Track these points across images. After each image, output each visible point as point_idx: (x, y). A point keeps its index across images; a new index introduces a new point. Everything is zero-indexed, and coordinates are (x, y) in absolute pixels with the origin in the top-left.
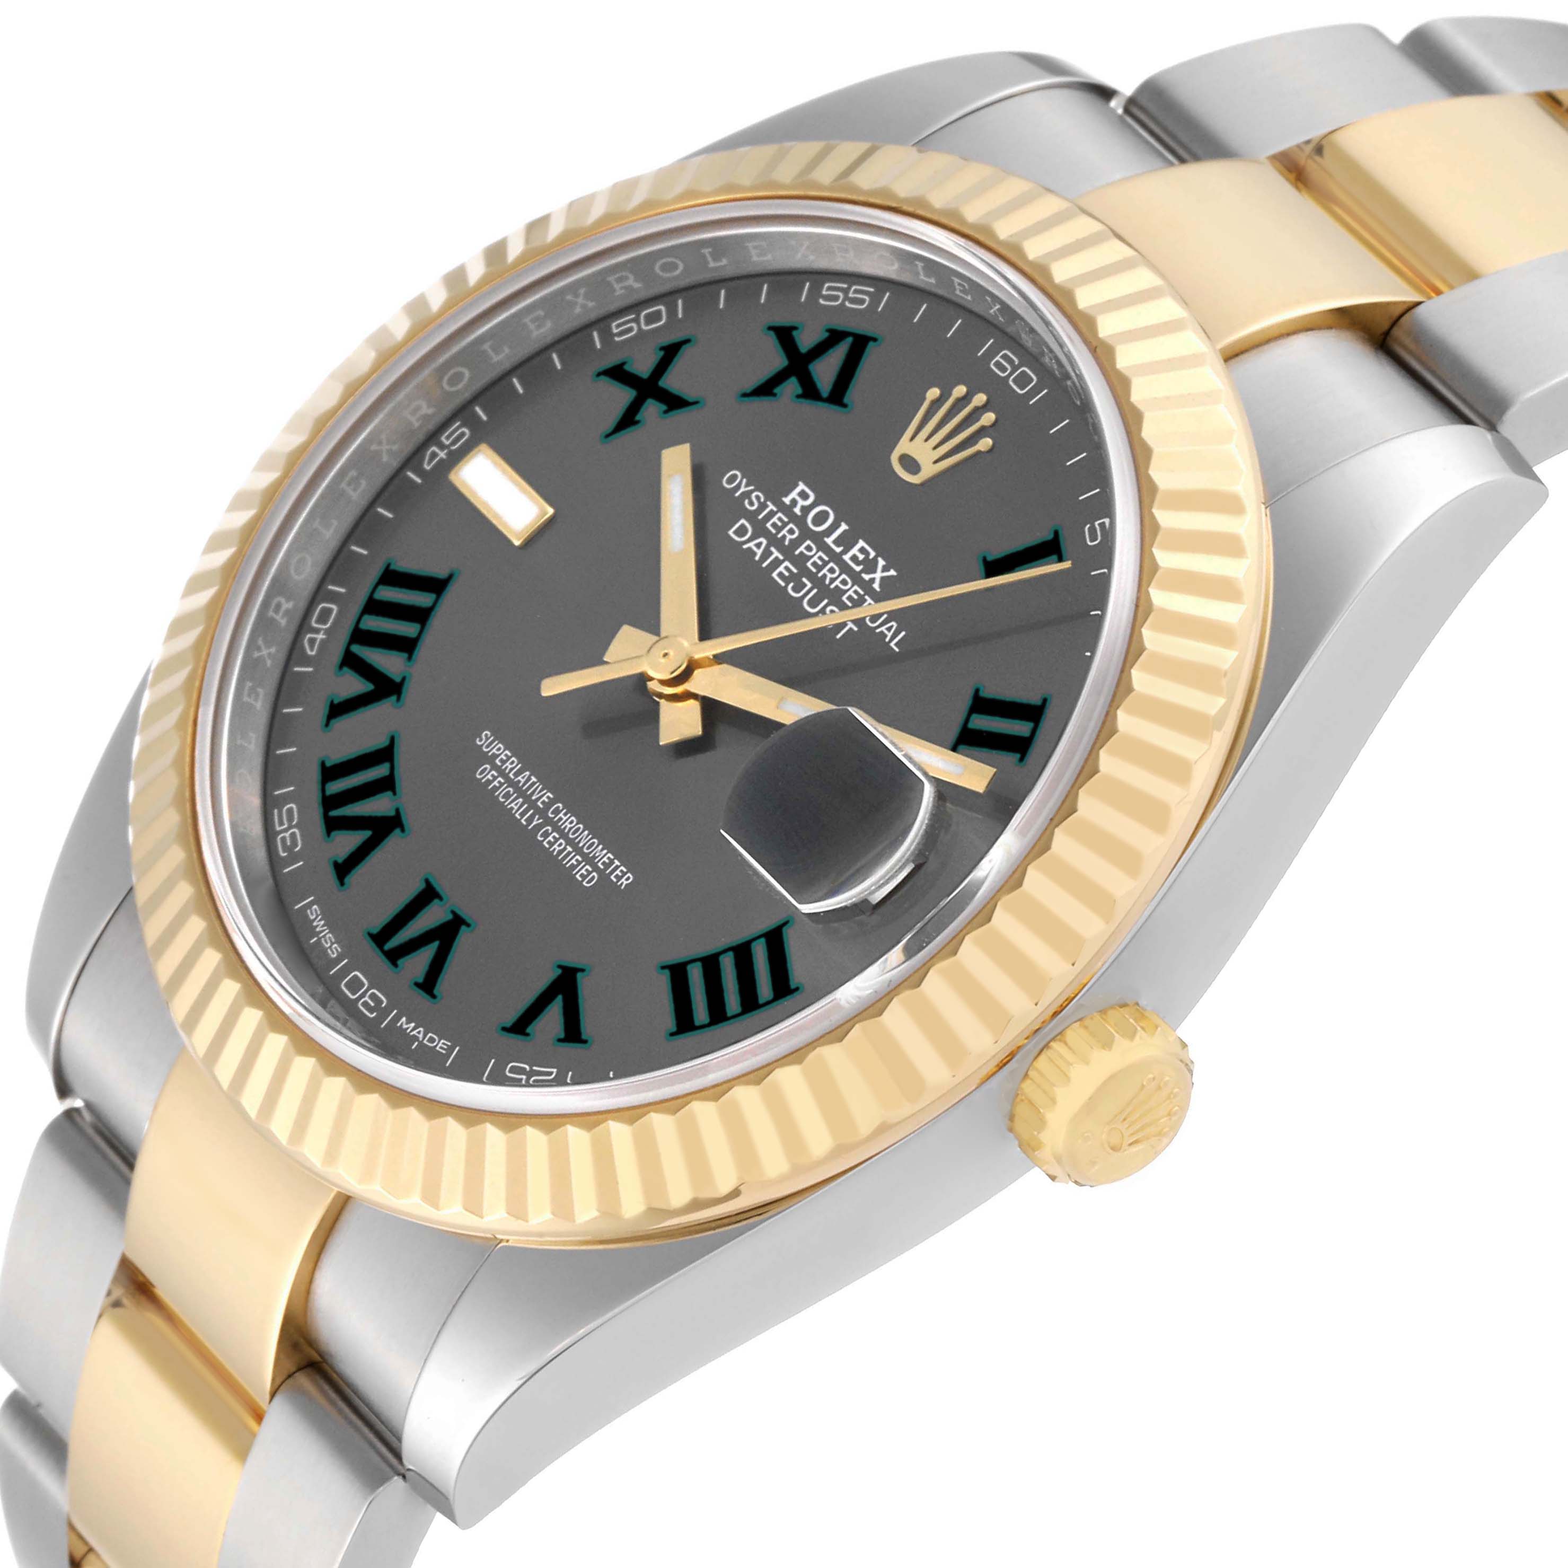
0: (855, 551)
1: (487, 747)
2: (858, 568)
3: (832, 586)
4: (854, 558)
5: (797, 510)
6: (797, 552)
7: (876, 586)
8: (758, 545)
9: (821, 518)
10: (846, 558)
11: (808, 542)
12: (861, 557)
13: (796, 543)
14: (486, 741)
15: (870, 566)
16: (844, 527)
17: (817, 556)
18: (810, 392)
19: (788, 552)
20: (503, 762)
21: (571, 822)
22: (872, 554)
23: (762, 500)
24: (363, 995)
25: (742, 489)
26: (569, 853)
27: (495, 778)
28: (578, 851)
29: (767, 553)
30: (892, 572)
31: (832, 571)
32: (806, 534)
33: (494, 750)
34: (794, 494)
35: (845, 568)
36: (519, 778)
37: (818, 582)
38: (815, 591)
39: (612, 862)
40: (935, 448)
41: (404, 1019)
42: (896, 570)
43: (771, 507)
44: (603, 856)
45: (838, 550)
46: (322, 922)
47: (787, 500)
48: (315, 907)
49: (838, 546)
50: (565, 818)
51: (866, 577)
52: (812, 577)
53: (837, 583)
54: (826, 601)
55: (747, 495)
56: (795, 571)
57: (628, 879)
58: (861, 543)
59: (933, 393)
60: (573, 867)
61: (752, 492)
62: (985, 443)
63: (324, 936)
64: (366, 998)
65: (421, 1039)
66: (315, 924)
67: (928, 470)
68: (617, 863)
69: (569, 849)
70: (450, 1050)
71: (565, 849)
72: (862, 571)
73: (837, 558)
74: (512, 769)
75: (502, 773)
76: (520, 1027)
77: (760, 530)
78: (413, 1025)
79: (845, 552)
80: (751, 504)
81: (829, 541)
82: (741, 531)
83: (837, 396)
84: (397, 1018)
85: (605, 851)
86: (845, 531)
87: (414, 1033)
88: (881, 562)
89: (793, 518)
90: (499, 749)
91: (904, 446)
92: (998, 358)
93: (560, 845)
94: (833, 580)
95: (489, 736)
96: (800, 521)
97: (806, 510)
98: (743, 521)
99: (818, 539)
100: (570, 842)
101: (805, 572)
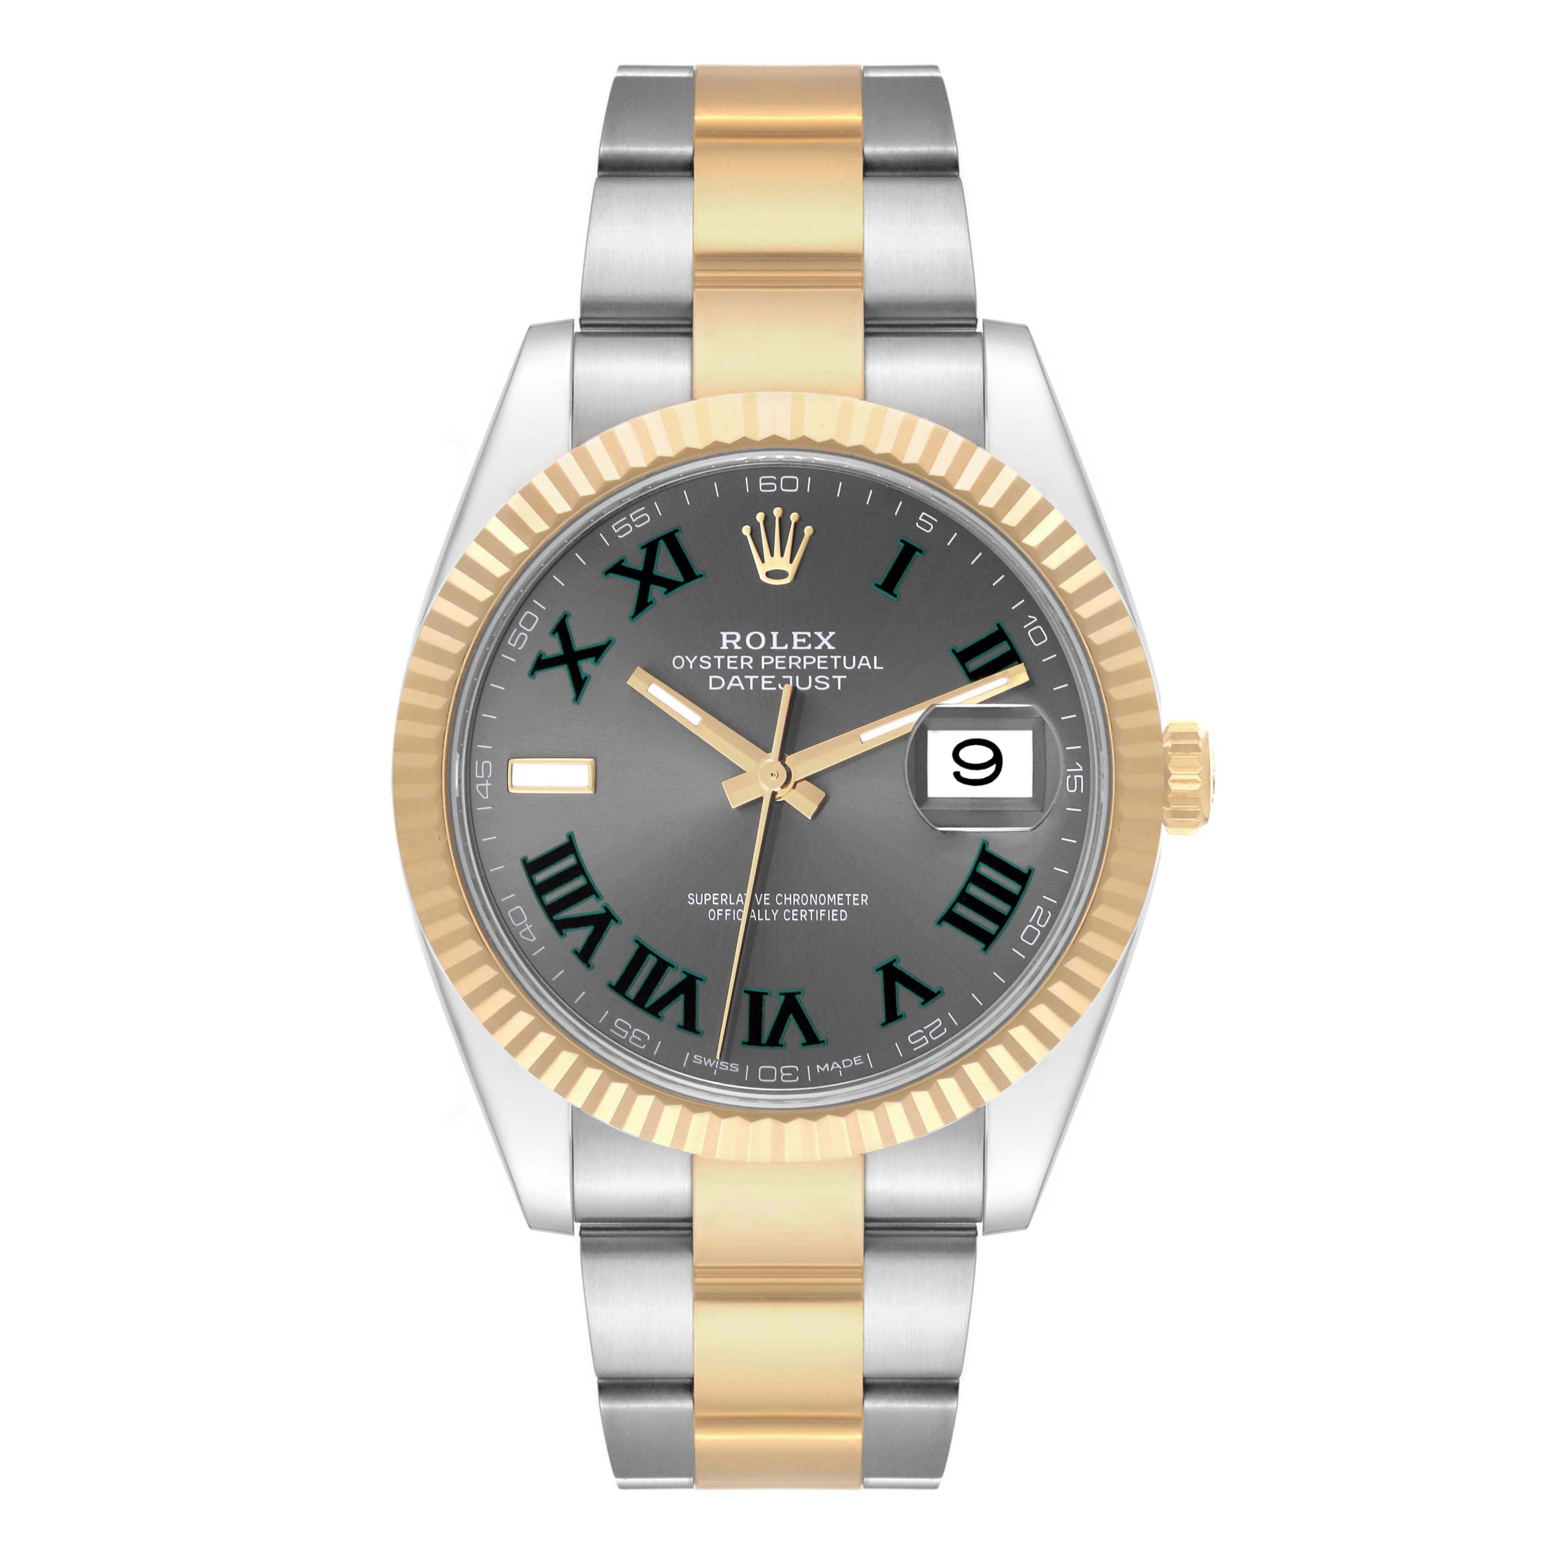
0: (796, 640)
1: (699, 901)
2: (809, 647)
3: (805, 667)
4: (800, 644)
5: (736, 647)
6: (763, 667)
7: (830, 647)
8: (736, 681)
9: (756, 640)
10: (795, 647)
11: (763, 658)
12: (804, 640)
13: (757, 662)
14: (692, 899)
15: (815, 641)
16: (775, 635)
17: (777, 660)
18: (670, 585)
19: (757, 669)
20: (719, 901)
21: (796, 897)
22: (809, 634)
23: (710, 658)
24: (779, 1074)
25: (691, 663)
26: (814, 913)
27: (724, 913)
28: (819, 907)
29: (746, 682)
30: (831, 634)
31: (794, 660)
32: (757, 655)
33: (706, 900)
34: (725, 641)
35: (802, 653)
36: (738, 901)
37: (794, 671)
38: (797, 678)
39: (845, 898)
40: (782, 555)
41: (818, 1066)
42: (832, 631)
43: (719, 658)
44: (836, 898)
45: (786, 647)
46: (709, 1060)
47: (724, 647)
48: (695, 1057)
49: (784, 645)
50: (790, 899)
51: (819, 647)
52: (788, 672)
53: (805, 663)
54: (810, 678)
55: (697, 662)
56: (773, 677)
57: (864, 898)
58: (795, 634)
59: (746, 530)
60: (825, 918)
61: (698, 659)
62: (808, 531)
63: (719, 1065)
64: (783, 1074)
65: (840, 1068)
66: (706, 1064)
67: (791, 569)
68: (848, 895)
69: (811, 911)
70: (864, 1059)
71: (809, 913)
72: (813, 647)
73: (790, 652)
74: (728, 901)
75: (724, 907)
76: (892, 1014)
77: (728, 675)
78: (827, 1065)
79: (791, 644)
80: (706, 665)
81: (775, 647)
82: (717, 683)
83: (689, 574)
84: (813, 1070)
85: (834, 895)
86: (778, 636)
87: (833, 1067)
88: (819, 634)
89: (739, 653)
90: (708, 897)
91: (762, 570)
92: (761, 484)
93: (804, 913)
94: (801, 664)
95: (693, 895)
96: (745, 651)
97: (742, 643)
98: (711, 678)
99: (767, 650)
100: (807, 908)
101: (779, 673)
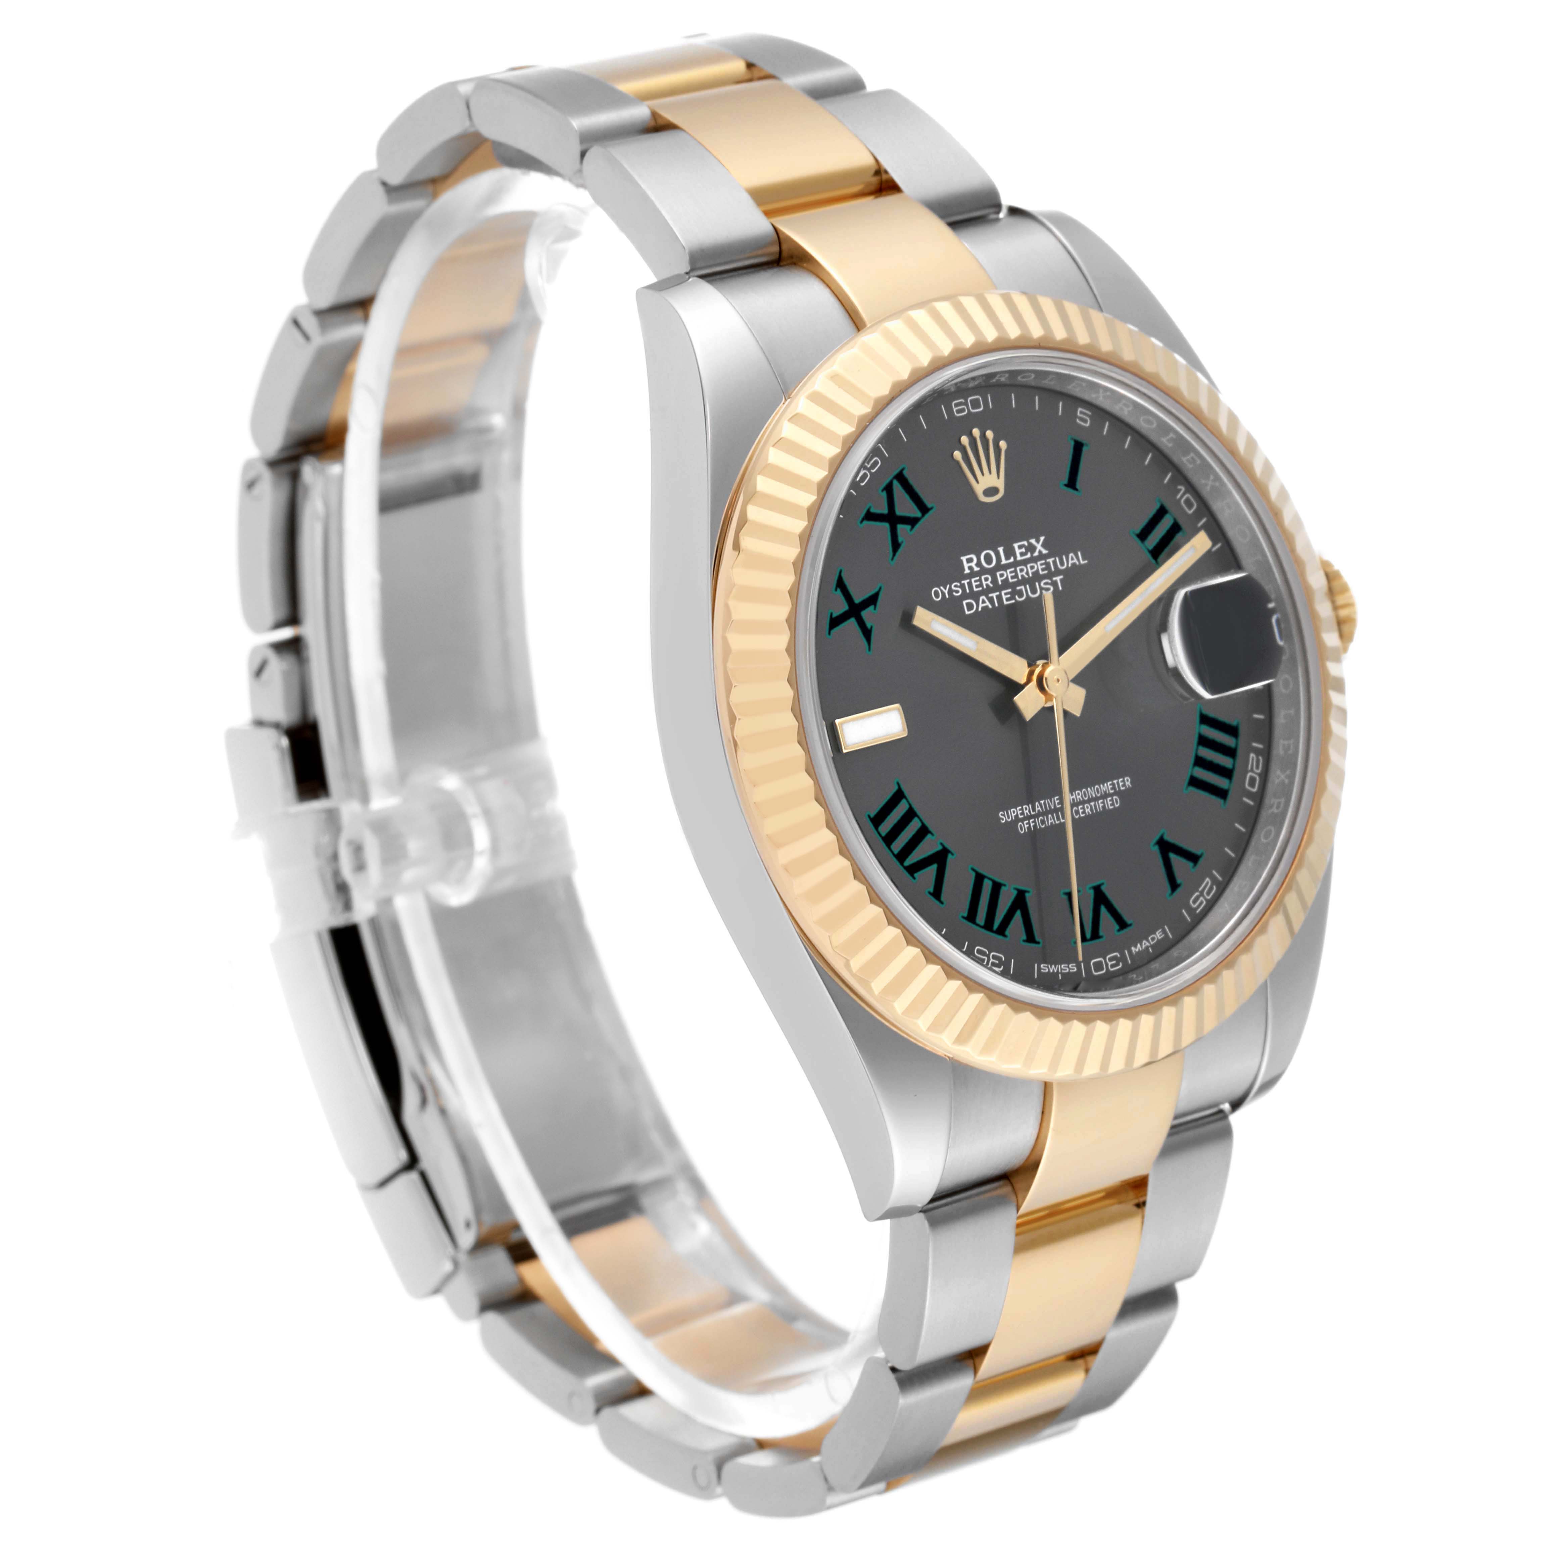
0: (1018, 551)
1: (1009, 818)
2: (1029, 555)
3: (1031, 575)
4: (1022, 554)
5: (976, 569)
6: (1000, 583)
7: (1045, 552)
8: (984, 602)
9: (988, 559)
10: (1019, 558)
11: (998, 574)
12: (1023, 550)
13: (995, 580)
14: (1004, 817)
15: (1032, 549)
16: (1001, 549)
17: (1008, 574)
18: (912, 522)
19: (997, 588)
20: (1022, 814)
21: (1079, 794)
22: (1025, 543)
23: (959, 584)
24: (1106, 964)
25: (946, 592)
26: (1095, 805)
27: (1029, 823)
28: (1096, 799)
29: (991, 600)
30: (1042, 539)
31: (1022, 570)
32: (992, 572)
33: (1013, 815)
34: (966, 565)
35: (1025, 563)
36: (1037, 809)
37: (1023, 582)
38: (1028, 586)
39: (1113, 784)
40: (990, 472)
41: (1133, 949)
42: (1042, 536)
43: (966, 582)
44: (1107, 787)
45: (1012, 560)
46: (1053, 965)
47: (967, 571)
48: (1042, 965)
49: (1009, 558)
50: (1074, 797)
51: (1036, 554)
52: (1019, 583)
53: (1030, 572)
54: (1037, 584)
55: (950, 591)
56: (1010, 590)
57: (1128, 781)
58: (1016, 545)
59: (957, 455)
60: (1104, 807)
61: (950, 587)
62: (1003, 445)
63: (1061, 968)
64: (1109, 963)
65: (1149, 945)
66: (1051, 970)
67: (1000, 484)
68: (1115, 781)
69: (1092, 804)
70: (1164, 932)
71: (1091, 806)
72: (1032, 554)
73: (1016, 564)
74: (1029, 811)
75: (1029, 818)
76: (1174, 886)
77: (975, 596)
78: (1139, 945)
79: (1015, 557)
80: (957, 592)
81: (1004, 562)
82: (970, 606)
83: (923, 508)
84: (1130, 952)
85: (1105, 784)
86: (1004, 550)
87: (1143, 947)
88: (1033, 541)
89: (979, 574)
90: (1014, 812)
91: (979, 490)
92: (955, 409)
93: (1087, 808)
94: (1027, 573)
95: (1003, 813)
96: (984, 571)
97: (979, 564)
98: (964, 602)
99: (999, 567)
100: (1089, 801)
101: (1013, 586)
